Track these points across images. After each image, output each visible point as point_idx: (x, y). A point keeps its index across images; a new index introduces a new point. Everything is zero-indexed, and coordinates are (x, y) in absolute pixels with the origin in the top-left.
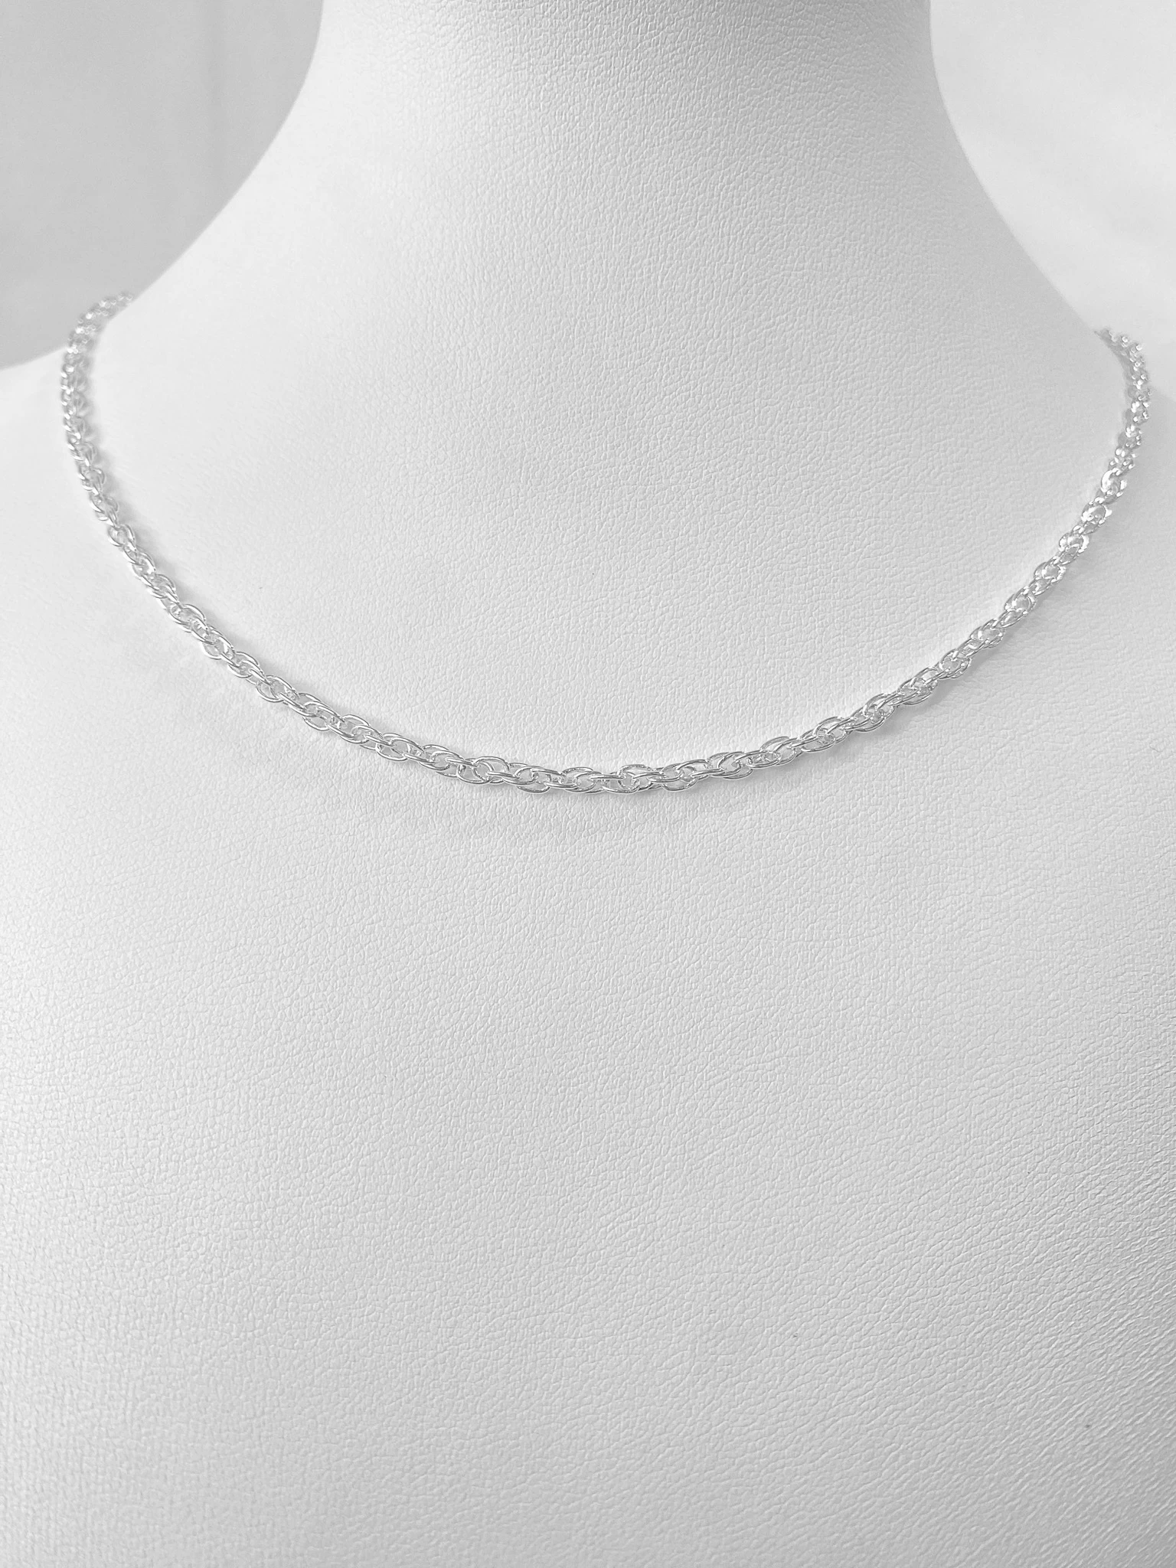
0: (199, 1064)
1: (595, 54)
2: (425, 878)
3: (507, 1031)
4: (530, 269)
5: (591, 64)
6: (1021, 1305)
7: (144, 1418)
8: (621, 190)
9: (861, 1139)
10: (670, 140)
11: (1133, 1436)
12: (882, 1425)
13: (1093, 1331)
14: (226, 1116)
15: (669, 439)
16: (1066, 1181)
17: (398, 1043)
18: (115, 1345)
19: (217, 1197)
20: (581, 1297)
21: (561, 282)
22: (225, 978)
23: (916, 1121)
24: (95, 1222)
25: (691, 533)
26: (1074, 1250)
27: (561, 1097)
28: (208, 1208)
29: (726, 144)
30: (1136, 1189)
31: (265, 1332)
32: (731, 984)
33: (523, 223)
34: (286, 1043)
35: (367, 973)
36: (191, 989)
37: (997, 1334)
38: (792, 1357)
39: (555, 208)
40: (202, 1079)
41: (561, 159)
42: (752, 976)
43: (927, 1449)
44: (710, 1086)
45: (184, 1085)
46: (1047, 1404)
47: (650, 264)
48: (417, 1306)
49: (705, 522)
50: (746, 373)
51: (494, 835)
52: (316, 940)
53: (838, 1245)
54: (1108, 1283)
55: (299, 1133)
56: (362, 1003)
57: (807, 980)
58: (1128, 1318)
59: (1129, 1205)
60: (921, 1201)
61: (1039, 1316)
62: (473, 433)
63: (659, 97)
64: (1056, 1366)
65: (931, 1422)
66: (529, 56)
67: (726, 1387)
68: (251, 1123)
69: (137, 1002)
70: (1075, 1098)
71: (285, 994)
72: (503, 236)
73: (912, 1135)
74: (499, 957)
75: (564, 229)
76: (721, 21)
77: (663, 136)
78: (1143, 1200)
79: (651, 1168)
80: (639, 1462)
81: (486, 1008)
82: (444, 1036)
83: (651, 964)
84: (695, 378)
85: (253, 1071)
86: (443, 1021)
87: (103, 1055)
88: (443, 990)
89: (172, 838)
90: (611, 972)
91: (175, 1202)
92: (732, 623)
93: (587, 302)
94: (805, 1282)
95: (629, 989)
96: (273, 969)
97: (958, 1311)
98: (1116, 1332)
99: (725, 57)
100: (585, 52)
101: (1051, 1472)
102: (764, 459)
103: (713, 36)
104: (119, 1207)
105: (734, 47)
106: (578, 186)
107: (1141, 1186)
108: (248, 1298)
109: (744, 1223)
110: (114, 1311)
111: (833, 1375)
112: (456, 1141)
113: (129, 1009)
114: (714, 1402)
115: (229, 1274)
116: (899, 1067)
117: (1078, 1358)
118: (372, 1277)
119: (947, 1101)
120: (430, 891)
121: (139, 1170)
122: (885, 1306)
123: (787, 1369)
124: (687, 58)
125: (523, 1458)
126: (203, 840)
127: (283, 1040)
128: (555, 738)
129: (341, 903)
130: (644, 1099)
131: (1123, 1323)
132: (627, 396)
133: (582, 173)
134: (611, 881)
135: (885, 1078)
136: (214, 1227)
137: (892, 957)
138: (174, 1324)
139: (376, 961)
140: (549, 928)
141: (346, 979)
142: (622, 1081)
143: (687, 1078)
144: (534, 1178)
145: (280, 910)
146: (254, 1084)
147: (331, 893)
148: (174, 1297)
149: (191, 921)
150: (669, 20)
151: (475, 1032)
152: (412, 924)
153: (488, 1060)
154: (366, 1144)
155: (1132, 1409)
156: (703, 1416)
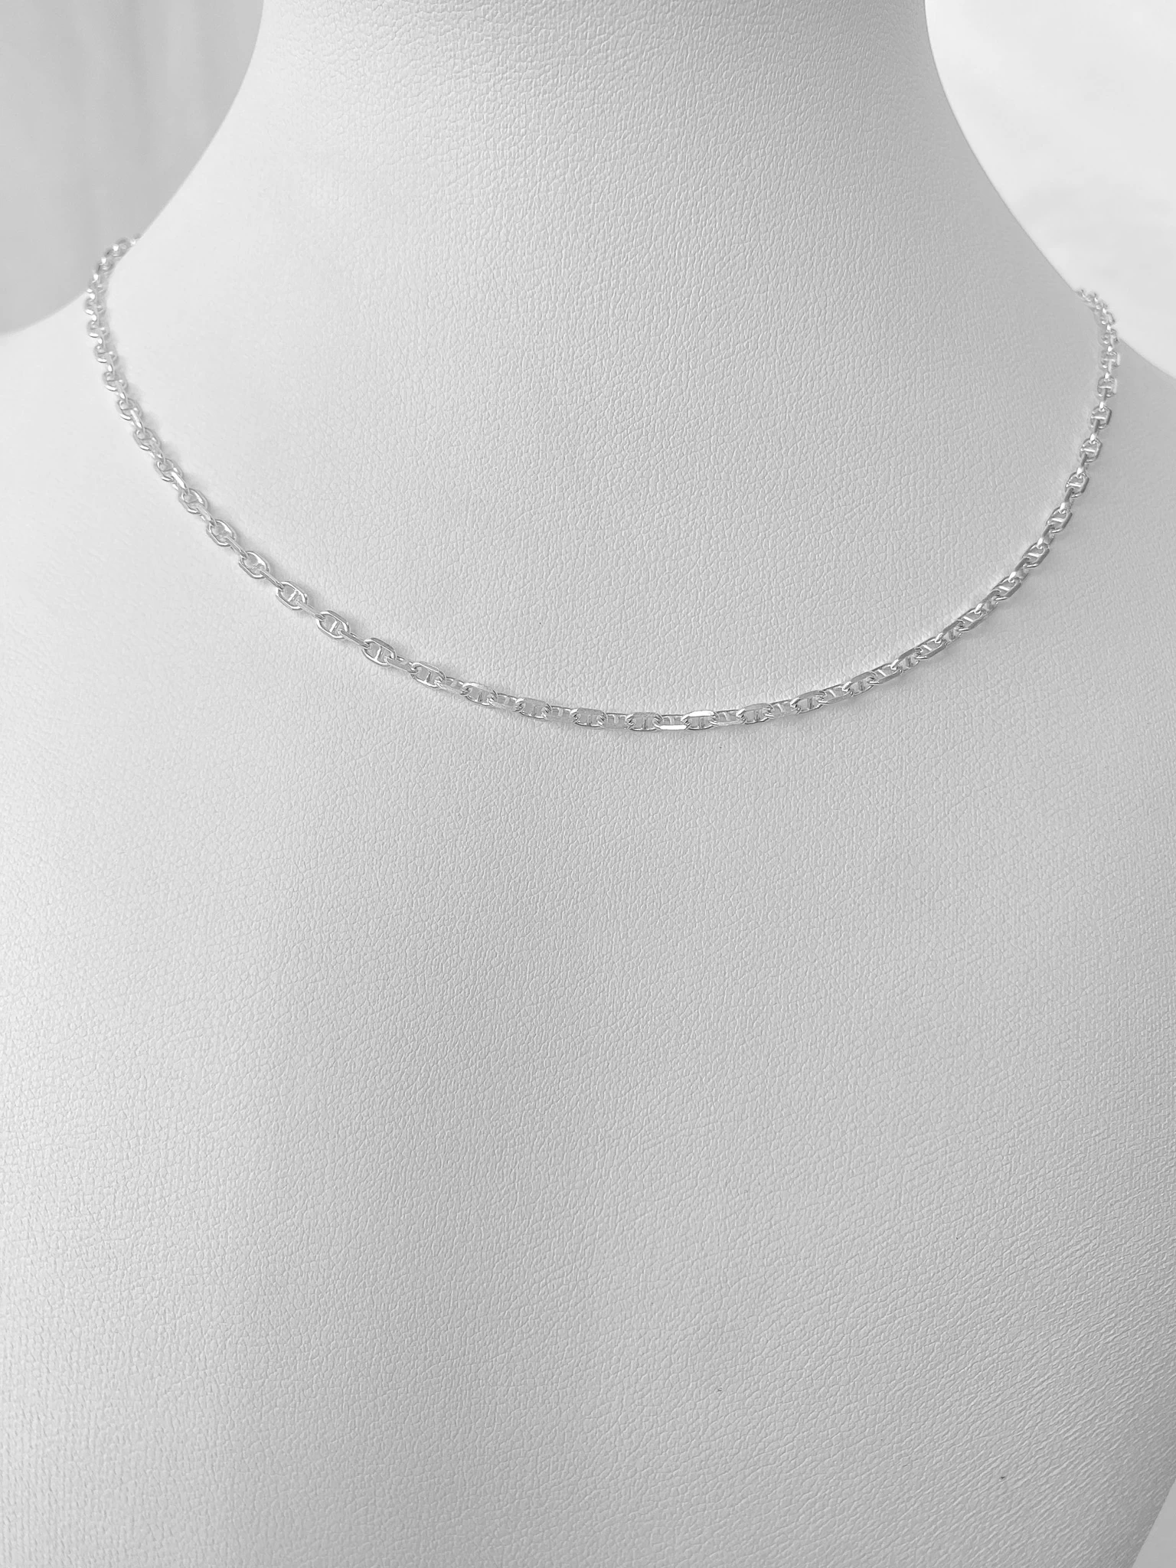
0: (151, 1116)
1: (540, 61)
2: (368, 936)
3: (446, 1093)
4: (475, 296)
5: (537, 72)
6: (942, 1365)
7: (105, 1445)
8: (570, 209)
9: (791, 1204)
10: (623, 154)
11: (1048, 1486)
12: (800, 1474)
13: (1012, 1390)
14: (177, 1166)
15: (620, 481)
16: (995, 1246)
17: (340, 1101)
18: (77, 1377)
19: (169, 1244)
20: (514, 1348)
21: (508, 311)
22: (174, 1031)
23: (847, 1187)
24: (55, 1263)
25: (641, 580)
26: (998, 1313)
27: (498, 1159)
28: (161, 1254)
29: (683, 157)
30: (1065, 1255)
31: (216, 1371)
32: (669, 1048)
33: (467, 246)
34: (233, 1097)
35: (310, 1031)
36: (143, 1041)
37: (917, 1392)
38: (716, 1410)
39: (501, 229)
40: (154, 1130)
41: (507, 175)
42: (690, 1041)
43: (844, 1497)
44: (644, 1150)
45: (137, 1135)
46: (963, 1457)
47: (601, 290)
48: (358, 1353)
49: (656, 569)
50: (702, 408)
51: (436, 893)
52: (261, 997)
53: (764, 1306)
54: (1030, 1344)
55: (247, 1184)
56: (306, 1060)
57: (744, 1045)
58: (1048, 1378)
59: (1057, 1270)
60: (848, 1265)
61: (960, 1376)
62: (418, 472)
63: (611, 106)
64: (974, 1422)
65: (848, 1472)
66: (471, 63)
67: (651, 1436)
68: (201, 1174)
69: (91, 1054)
70: (1008, 1166)
71: (232, 1049)
72: (447, 259)
73: (842, 1200)
74: (439, 1019)
75: (511, 252)
76: (676, 22)
77: (615, 150)
78: (1071, 1265)
79: (584, 1228)
80: (566, 1502)
81: (425, 1070)
82: (385, 1095)
83: (589, 1027)
84: (648, 415)
85: (202, 1124)
86: (383, 1081)
87: (59, 1104)
88: (384, 1049)
89: (122, 889)
90: (550, 1036)
91: (130, 1247)
92: (682, 675)
93: (535, 332)
94: (731, 1340)
95: (567, 1052)
96: (220, 1024)
97: (880, 1370)
98: (1034, 1392)
99: (682, 61)
100: (529, 59)
101: (965, 1518)
102: (719, 502)
103: (668, 38)
104: (78, 1250)
105: (692, 50)
106: (524, 206)
107: (1070, 1252)
108: (200, 1340)
109: (673, 1283)
110: (76, 1347)
111: (754, 1427)
112: (395, 1197)
113: (83, 1059)
114: (639, 1449)
115: (181, 1316)
116: (832, 1134)
117: (996, 1416)
118: (316, 1323)
119: (879, 1168)
120: (373, 950)
121: (95, 1216)
122: (808, 1364)
123: (710, 1421)
124: (641, 64)
125: (458, 1495)
126: (152, 892)
127: (230, 1095)
128: (499, 794)
129: (285, 960)
130: (579, 1163)
131: (1043, 1382)
132: (577, 437)
133: (529, 191)
134: (552, 944)
135: (818, 1144)
136: (166, 1272)
137: (830, 1022)
138: (131, 1361)
139: (319, 1019)
140: (489, 990)
141: (290, 1037)
142: (558, 1144)
143: (622, 1142)
144: (470, 1234)
145: (227, 965)
146: (203, 1137)
147: (275, 949)
148: (130, 1336)
149: (141, 974)
150: (620, 23)
151: (415, 1092)
152: (354, 983)
153: (427, 1120)
154: (310, 1197)
155: (1049, 1461)
156: (629, 1462)
